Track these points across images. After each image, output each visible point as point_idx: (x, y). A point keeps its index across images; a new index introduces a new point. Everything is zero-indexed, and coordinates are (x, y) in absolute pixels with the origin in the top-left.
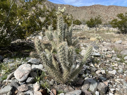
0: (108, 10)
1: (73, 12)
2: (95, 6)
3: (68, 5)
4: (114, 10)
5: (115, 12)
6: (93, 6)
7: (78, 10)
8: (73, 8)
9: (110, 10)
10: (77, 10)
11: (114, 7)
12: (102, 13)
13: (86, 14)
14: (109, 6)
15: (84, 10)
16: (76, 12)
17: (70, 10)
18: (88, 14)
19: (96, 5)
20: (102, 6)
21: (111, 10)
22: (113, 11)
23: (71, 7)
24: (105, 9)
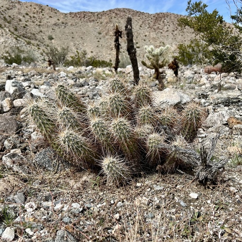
0: (155, 27)
1: (56, 28)
2: (118, 12)
3: (37, 5)
4: (171, 26)
5: (176, 32)
6: (110, 11)
7: (72, 21)
8: (52, 14)
9: (160, 27)
10: (69, 24)
11: (172, 18)
12: (147, 34)
13: (101, 36)
14: (158, 14)
15: (91, 24)
16: (67, 30)
17: (44, 21)
18: (107, 37)
19: (119, 10)
20: (137, 12)
21: (166, 27)
22: (171, 29)
23: (47, 11)
24: (147, 22)
